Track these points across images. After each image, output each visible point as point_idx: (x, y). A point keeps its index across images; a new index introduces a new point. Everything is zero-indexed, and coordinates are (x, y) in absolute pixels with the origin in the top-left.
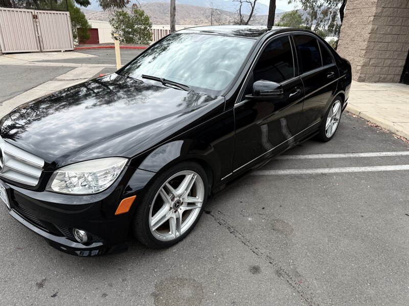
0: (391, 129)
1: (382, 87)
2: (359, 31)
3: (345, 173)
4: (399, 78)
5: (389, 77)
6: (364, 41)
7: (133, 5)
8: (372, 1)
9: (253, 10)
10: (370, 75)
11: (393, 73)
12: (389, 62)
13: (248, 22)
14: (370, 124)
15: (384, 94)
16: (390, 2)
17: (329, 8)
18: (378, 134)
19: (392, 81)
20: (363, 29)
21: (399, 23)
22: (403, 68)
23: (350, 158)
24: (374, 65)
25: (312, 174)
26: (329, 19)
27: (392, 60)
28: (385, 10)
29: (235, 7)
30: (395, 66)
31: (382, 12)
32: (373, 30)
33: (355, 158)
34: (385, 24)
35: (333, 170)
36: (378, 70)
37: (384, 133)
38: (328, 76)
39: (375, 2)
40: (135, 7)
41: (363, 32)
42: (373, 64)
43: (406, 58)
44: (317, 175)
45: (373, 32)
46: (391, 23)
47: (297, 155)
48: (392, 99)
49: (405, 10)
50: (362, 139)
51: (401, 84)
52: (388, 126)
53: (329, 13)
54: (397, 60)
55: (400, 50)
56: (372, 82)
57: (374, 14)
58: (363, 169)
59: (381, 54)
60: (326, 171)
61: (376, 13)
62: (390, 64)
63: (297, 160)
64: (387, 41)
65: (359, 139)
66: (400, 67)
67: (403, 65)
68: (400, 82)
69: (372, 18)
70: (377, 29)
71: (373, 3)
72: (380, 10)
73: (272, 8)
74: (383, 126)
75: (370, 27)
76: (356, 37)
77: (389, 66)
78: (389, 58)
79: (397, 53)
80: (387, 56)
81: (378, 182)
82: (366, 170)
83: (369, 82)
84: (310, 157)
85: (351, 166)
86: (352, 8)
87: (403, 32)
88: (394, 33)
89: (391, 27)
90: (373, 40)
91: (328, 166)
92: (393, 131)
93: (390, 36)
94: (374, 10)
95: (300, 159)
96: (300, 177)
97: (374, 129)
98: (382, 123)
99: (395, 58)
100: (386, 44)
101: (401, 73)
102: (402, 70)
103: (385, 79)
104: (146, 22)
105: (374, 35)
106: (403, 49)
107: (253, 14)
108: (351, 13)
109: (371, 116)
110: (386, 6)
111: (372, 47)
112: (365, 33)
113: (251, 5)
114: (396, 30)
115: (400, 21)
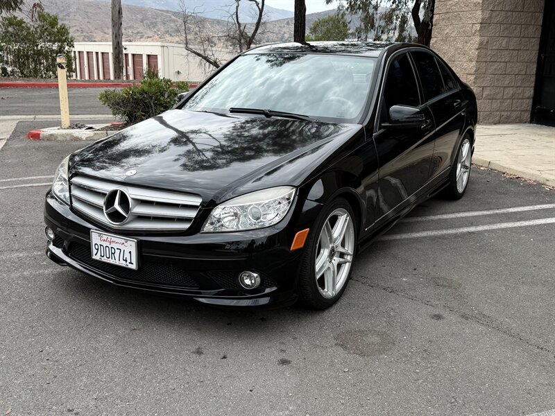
0: (538, 179)
1: (508, 129)
2: (461, 46)
3: (498, 229)
4: (527, 115)
5: (514, 115)
6: (471, 61)
7: (35, 5)
8: (475, 2)
9: (261, 15)
10: (486, 113)
11: (519, 108)
12: (510, 91)
13: (254, 35)
14: (508, 176)
15: (513, 139)
16: (500, 3)
17: (394, 10)
18: (523, 186)
19: (519, 121)
20: (467, 43)
21: (516, 33)
22: (531, 101)
23: (497, 214)
24: (489, 97)
25: (457, 234)
26: (395, 29)
27: (515, 89)
28: (494, 14)
29: (227, 9)
30: (520, 97)
31: (491, 17)
32: (481, 44)
33: (504, 214)
34: (497, 35)
35: (480, 228)
36: (496, 105)
37: (530, 185)
38: (455, 104)
39: (479, 3)
40: (38, 9)
41: (466, 48)
42: (488, 95)
43: (533, 84)
44: (463, 235)
45: (481, 47)
46: (505, 34)
47: (427, 215)
48: (527, 145)
49: (522, 13)
50: (504, 194)
51: (532, 125)
52: (533, 175)
53: (395, 17)
54: (521, 89)
55: (523, 72)
56: (490, 124)
57: (480, 21)
58: (518, 224)
59: (498, 80)
60: (472, 229)
61: (483, 19)
62: (513, 95)
63: (429, 222)
64: (503, 60)
65: (500, 193)
66: (528, 98)
67: (532, 96)
68: (531, 122)
69: (478, 27)
70: (487, 42)
71: (476, 4)
72: (487, 15)
73: (300, 11)
74: (527, 177)
75: (477, 39)
76: (457, 56)
77: (512, 98)
78: (510, 85)
79: (520, 77)
80: (507, 82)
81: (542, 235)
82: (522, 225)
83: (486, 124)
84: (445, 217)
85: (501, 222)
86: (444, 11)
87: (525, 46)
88: (512, 48)
89: (506, 39)
90: (484, 60)
91: (472, 225)
92: (542, 181)
93: (507, 52)
94: (479, 14)
95: (432, 220)
96: (443, 237)
97: (516, 181)
98: (524, 173)
99: (519, 84)
100: (503, 64)
101: (530, 108)
102: (531, 104)
103: (508, 118)
104: (62, 36)
105: (484, 52)
106: (528, 73)
107: (262, 21)
108: (443, 19)
109: (507, 166)
110: (495, 9)
111: (483, 70)
112: (470, 49)
113: (258, 5)
114: (514, 43)
115: (518, 30)
